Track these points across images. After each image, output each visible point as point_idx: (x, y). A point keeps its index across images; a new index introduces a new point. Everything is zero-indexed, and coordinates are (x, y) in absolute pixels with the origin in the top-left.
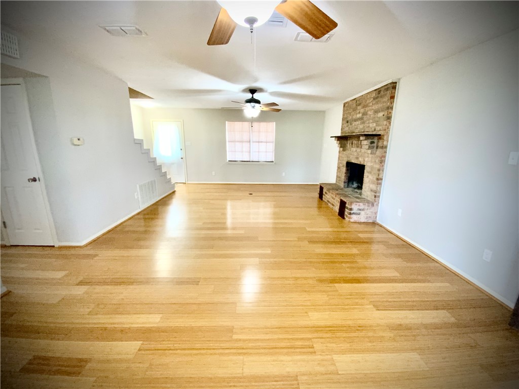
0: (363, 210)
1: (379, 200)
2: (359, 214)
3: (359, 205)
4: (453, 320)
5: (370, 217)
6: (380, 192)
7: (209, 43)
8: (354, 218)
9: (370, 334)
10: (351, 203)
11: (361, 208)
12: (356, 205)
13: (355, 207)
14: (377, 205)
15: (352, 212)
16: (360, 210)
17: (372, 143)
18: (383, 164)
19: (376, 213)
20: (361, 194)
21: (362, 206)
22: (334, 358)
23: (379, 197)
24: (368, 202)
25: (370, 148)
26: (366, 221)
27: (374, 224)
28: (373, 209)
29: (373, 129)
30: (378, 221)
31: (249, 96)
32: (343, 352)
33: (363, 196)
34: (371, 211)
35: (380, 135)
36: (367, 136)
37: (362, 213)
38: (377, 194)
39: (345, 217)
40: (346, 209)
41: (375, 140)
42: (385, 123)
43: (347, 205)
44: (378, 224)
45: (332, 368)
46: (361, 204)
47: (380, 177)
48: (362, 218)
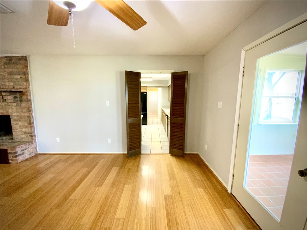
0: (26, 149)
1: (35, 138)
2: (24, 153)
3: (22, 147)
4: (118, 168)
5: (32, 152)
6: (34, 132)
8: (21, 158)
10: (14, 148)
11: (23, 148)
12: (19, 147)
13: (19, 150)
14: (35, 141)
15: (17, 154)
16: (23, 150)
17: (16, 97)
18: (31, 112)
19: (36, 148)
21: (24, 147)
22: (117, 218)
23: (35, 136)
24: (28, 142)
25: (15, 101)
26: (30, 156)
27: (37, 155)
28: (33, 146)
29: (12, 87)
30: (39, 152)
32: (115, 212)
34: (32, 147)
35: (22, 92)
36: (11, 92)
37: (26, 151)
38: (33, 134)
39: (10, 161)
40: (9, 155)
41: (18, 95)
42: (25, 83)
43: (9, 151)
44: (40, 154)
45: (121, 221)
46: (23, 145)
47: (32, 121)
48: (27, 156)
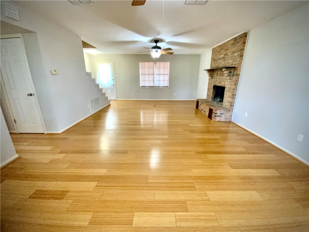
0: (223, 114)
1: (233, 108)
2: (221, 116)
3: (221, 111)
4: (278, 174)
5: (227, 118)
6: (234, 103)
7: (133, 5)
8: (218, 119)
9: (228, 181)
10: (216, 110)
11: (222, 113)
12: (219, 111)
13: (218, 112)
14: (232, 111)
15: (216, 115)
16: (221, 114)
17: (230, 72)
18: (236, 85)
19: (231, 116)
20: (222, 105)
21: (223, 111)
22: (207, 193)
23: (233, 106)
24: (227, 109)
25: (228, 76)
26: (225, 120)
27: (230, 122)
28: (229, 114)
29: (231, 64)
30: (233, 120)
31: (154, 44)
32: (212, 190)
33: (223, 106)
34: (228, 114)
35: (235, 67)
36: (227, 68)
37: (223, 116)
38: (232, 104)
39: (212, 118)
40: (213, 114)
41: (232, 70)
42: (239, 59)
43: (213, 111)
44: (233, 123)
45: (206, 198)
46: (222, 110)
47: (234, 94)
48: (223, 119)
